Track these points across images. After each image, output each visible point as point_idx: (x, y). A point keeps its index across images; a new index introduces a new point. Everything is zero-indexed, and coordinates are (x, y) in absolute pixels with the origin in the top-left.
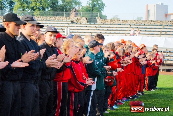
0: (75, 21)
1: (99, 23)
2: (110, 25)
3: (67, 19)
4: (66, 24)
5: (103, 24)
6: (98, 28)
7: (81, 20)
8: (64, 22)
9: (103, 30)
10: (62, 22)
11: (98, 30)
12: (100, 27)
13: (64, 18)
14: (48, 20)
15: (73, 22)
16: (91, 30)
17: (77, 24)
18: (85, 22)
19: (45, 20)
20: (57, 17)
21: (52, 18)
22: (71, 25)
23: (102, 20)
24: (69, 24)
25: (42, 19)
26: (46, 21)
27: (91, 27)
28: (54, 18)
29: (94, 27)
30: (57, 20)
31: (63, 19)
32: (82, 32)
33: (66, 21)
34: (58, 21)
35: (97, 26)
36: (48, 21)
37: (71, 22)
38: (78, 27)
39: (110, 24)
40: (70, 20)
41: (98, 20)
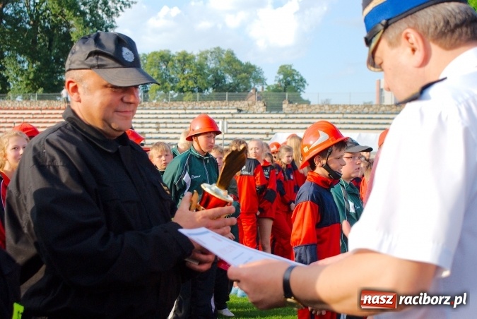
0: (243, 109)
1: (286, 112)
2: (306, 114)
3: (231, 105)
4: (227, 113)
5: (293, 113)
6: (284, 121)
7: (255, 107)
8: (225, 111)
9: (293, 123)
10: (221, 111)
11: (285, 123)
12: (289, 118)
13: (224, 103)
14: (197, 107)
15: (240, 111)
16: (272, 123)
17: (246, 113)
18: (262, 109)
19: (190, 107)
20: (213, 103)
21: (203, 105)
22: (236, 116)
23: (291, 105)
24: (232, 114)
25: (186, 105)
26: (192, 109)
27: (272, 118)
28: (206, 104)
29: (277, 118)
30: (211, 107)
31: (222, 105)
32: (254, 128)
33: (228, 109)
34: (214, 109)
35: (283, 116)
36: (196, 109)
37: (236, 111)
38: (248, 118)
39: (305, 112)
40: (236, 106)
41: (284, 106)
